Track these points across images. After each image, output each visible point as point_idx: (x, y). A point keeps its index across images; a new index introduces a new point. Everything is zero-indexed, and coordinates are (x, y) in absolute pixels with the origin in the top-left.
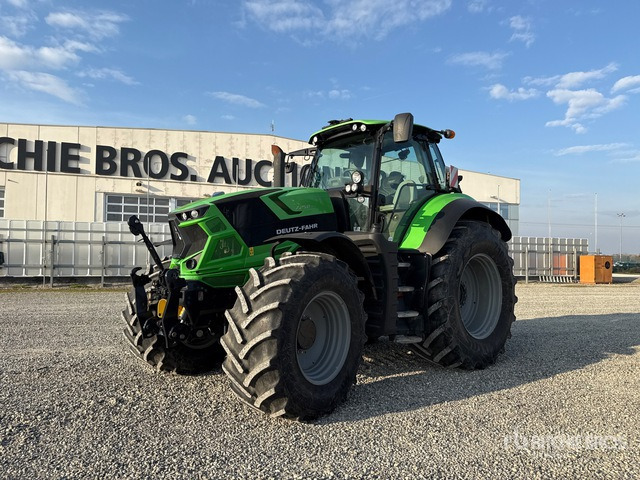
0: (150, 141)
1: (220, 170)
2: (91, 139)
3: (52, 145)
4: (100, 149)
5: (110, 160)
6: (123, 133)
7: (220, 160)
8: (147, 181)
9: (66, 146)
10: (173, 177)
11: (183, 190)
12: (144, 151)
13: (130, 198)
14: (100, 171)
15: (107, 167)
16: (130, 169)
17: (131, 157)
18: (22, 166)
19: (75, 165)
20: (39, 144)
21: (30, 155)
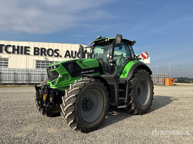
0: (48, 46)
1: (68, 54)
2: (32, 45)
3: (22, 47)
4: (35, 48)
5: (38, 51)
6: (41, 44)
7: (68, 51)
9: (26, 47)
10: (55, 56)
11: (58, 59)
12: (47, 49)
13: (43, 62)
14: (35, 54)
15: (37, 53)
16: (43, 54)
17: (43, 50)
18: (13, 53)
19: (28, 52)
20: (18, 47)
21: (16, 50)
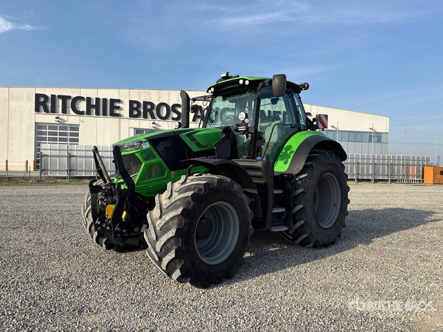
0: (159, 97)
1: (199, 114)
2: (125, 96)
3: (105, 100)
4: (131, 102)
5: (137, 109)
6: (144, 93)
7: (199, 108)
8: (158, 121)
9: (113, 101)
10: (173, 119)
12: (156, 103)
14: (131, 115)
15: (135, 113)
16: (148, 114)
17: (149, 107)
18: (89, 113)
19: (118, 112)
20: (98, 100)
21: (93, 106)
